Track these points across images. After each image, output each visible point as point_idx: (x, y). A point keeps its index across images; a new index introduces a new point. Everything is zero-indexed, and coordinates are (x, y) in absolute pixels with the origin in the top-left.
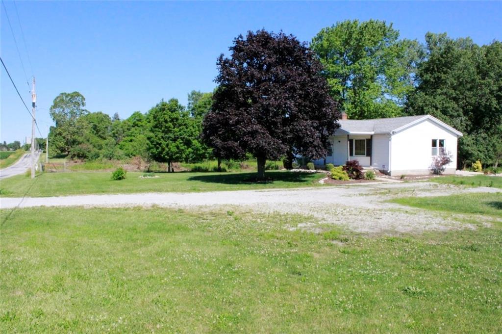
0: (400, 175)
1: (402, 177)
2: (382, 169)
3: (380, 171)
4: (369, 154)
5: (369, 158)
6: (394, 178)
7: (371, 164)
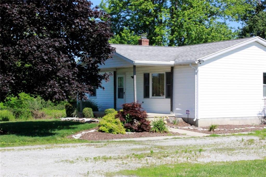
0: (209, 124)
1: (211, 129)
2: (186, 116)
3: (184, 119)
4: (170, 95)
5: (169, 100)
6: (202, 129)
7: (172, 110)
